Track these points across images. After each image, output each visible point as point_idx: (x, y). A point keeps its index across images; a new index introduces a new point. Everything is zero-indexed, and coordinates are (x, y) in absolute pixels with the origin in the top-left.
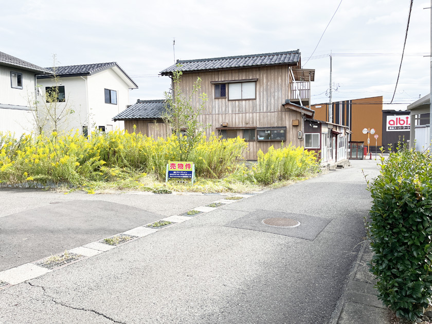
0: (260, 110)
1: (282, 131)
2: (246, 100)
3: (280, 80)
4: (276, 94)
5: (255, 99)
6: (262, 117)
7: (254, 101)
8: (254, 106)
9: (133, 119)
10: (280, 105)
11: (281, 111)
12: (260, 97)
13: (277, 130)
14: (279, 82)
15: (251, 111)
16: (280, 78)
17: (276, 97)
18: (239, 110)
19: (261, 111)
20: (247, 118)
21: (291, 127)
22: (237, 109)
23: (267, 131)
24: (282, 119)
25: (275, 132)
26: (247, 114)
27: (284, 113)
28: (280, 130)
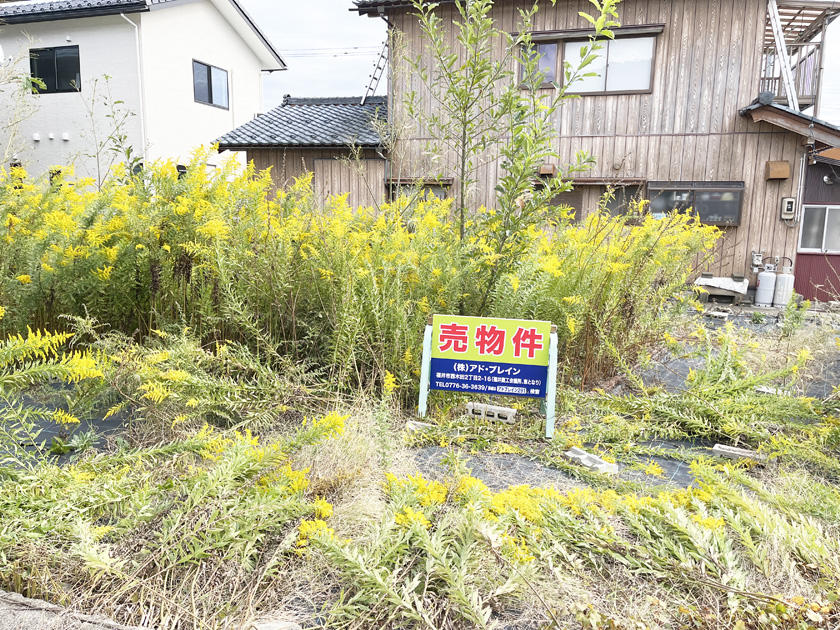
0: (662, 127)
1: (727, 197)
2: (617, 94)
3: (736, 32)
4: (721, 76)
5: (649, 92)
6: (665, 149)
7: (646, 97)
8: (643, 116)
9: (270, 145)
10: (730, 113)
11: (733, 132)
12: (666, 86)
13: (711, 192)
14: (734, 38)
15: (631, 129)
16: (737, 25)
17: (719, 88)
18: (593, 128)
19: (667, 130)
20: (619, 152)
21: (761, 181)
22: (588, 124)
23: (679, 193)
24: (731, 158)
25: (706, 197)
26: (620, 141)
27: (740, 137)
28: (722, 193)
